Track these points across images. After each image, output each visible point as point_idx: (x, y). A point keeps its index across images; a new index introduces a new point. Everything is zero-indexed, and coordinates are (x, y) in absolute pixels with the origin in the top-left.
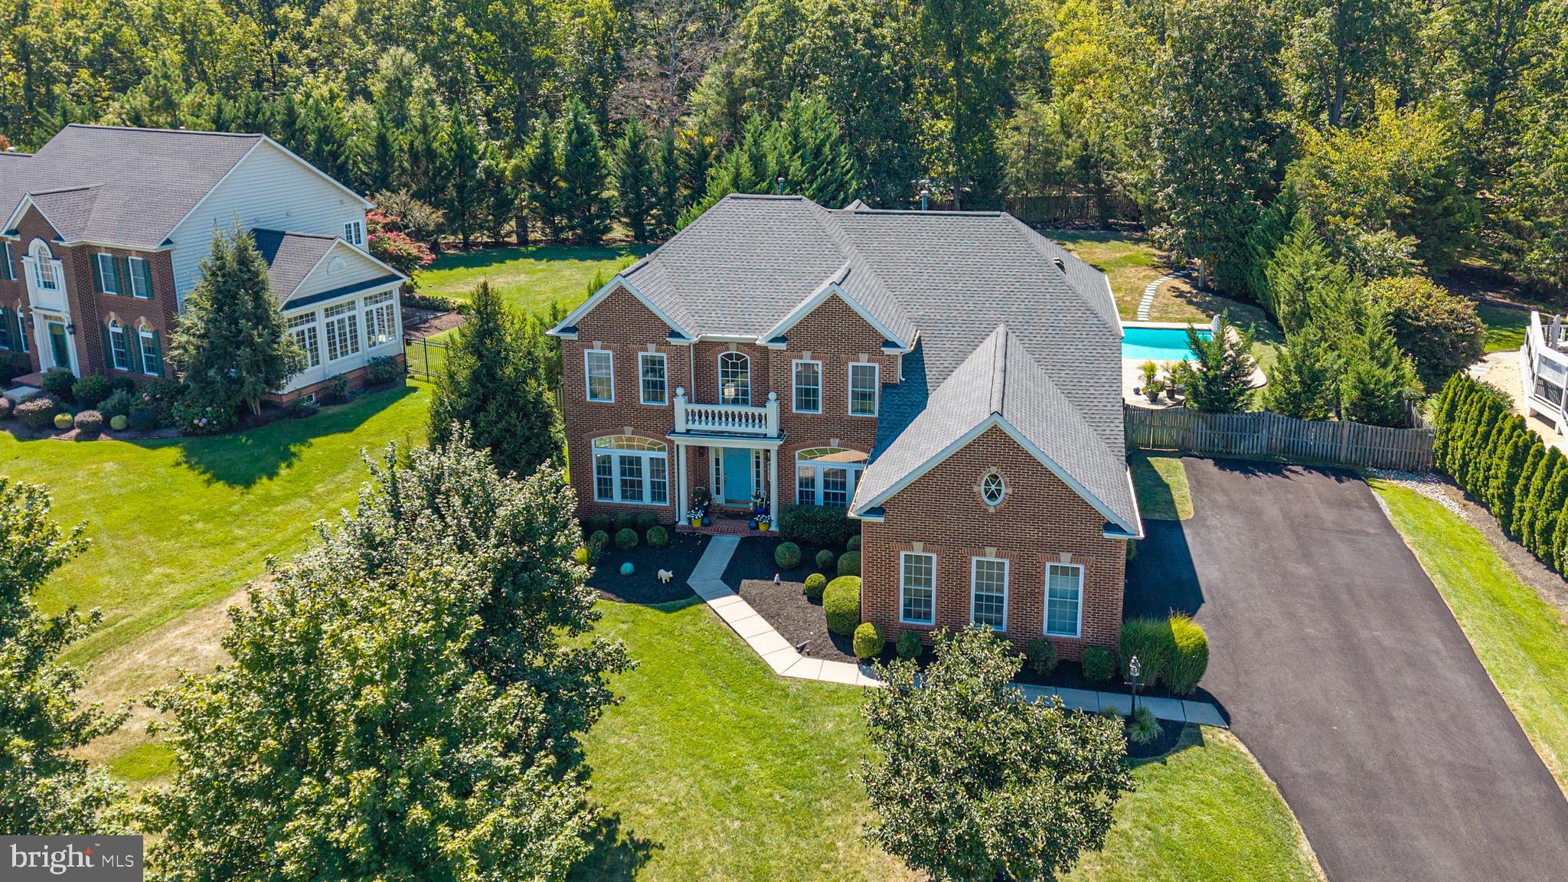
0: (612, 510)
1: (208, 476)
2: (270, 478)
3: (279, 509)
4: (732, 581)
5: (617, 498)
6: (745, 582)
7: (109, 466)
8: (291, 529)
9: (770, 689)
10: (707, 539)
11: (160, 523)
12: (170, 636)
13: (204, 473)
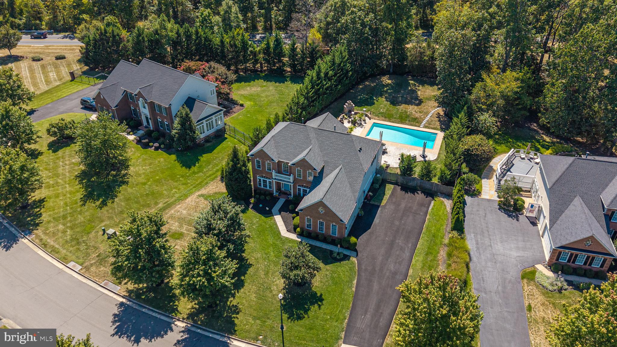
0: (261, 189)
1: (181, 165)
2: (194, 167)
3: (196, 175)
4: (280, 212)
5: (262, 187)
6: (282, 212)
7: (162, 160)
8: (199, 181)
9: (280, 238)
10: (279, 199)
11: (173, 177)
12: (177, 207)
13: (181, 164)
